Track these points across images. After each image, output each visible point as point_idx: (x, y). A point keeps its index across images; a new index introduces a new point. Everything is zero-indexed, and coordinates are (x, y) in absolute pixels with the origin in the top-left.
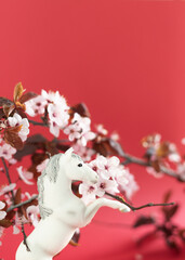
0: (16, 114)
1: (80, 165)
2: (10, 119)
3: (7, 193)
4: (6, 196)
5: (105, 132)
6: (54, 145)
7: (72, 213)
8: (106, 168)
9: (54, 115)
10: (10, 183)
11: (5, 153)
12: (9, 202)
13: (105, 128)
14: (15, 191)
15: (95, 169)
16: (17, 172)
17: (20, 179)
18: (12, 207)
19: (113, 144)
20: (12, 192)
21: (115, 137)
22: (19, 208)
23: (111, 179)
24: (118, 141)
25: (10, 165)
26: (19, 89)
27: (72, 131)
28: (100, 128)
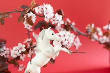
0: (31, 12)
1: (53, 34)
2: (28, 14)
3: (28, 42)
4: (28, 43)
5: (70, 22)
6: (48, 25)
7: (48, 52)
8: (64, 36)
9: (47, 14)
10: (29, 38)
11: (28, 27)
12: (29, 45)
13: (70, 20)
14: (31, 41)
15: (60, 36)
16: (32, 34)
17: (33, 37)
18: (29, 47)
19: (71, 26)
20: (30, 41)
21: (73, 24)
22: (32, 47)
23: (65, 40)
24: (74, 26)
25: (30, 31)
26: (33, 3)
27: (54, 20)
28: (68, 20)
